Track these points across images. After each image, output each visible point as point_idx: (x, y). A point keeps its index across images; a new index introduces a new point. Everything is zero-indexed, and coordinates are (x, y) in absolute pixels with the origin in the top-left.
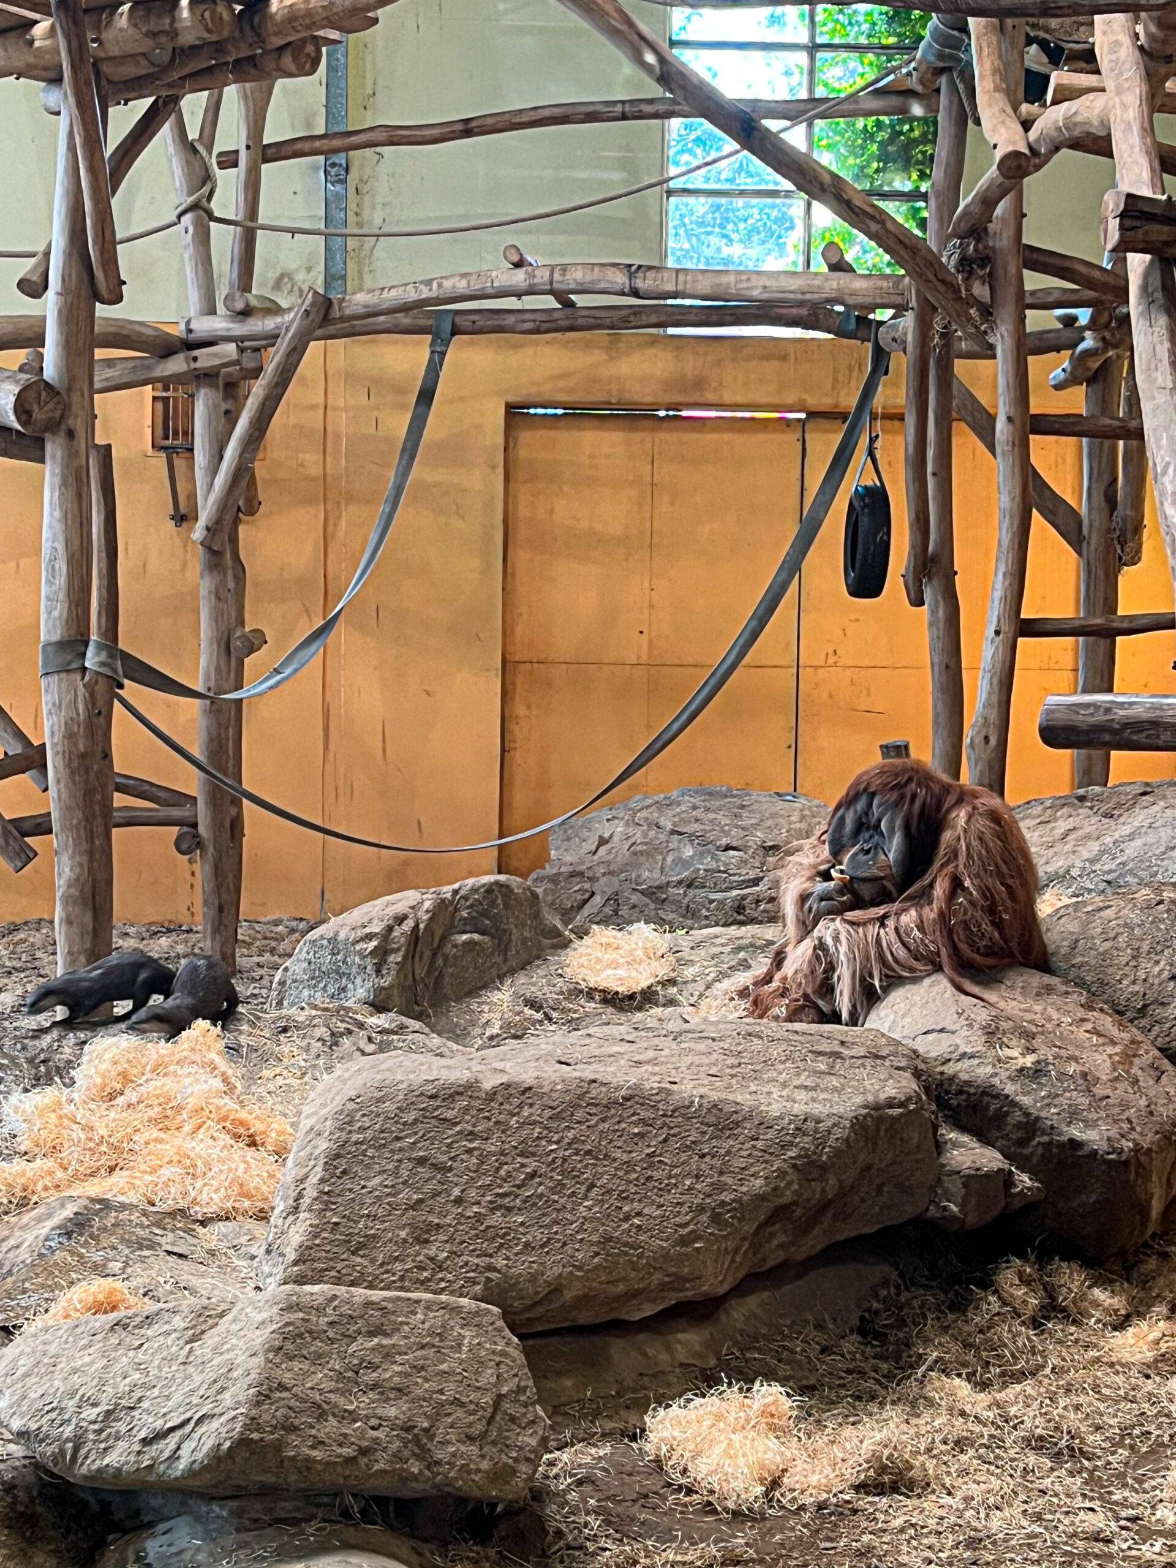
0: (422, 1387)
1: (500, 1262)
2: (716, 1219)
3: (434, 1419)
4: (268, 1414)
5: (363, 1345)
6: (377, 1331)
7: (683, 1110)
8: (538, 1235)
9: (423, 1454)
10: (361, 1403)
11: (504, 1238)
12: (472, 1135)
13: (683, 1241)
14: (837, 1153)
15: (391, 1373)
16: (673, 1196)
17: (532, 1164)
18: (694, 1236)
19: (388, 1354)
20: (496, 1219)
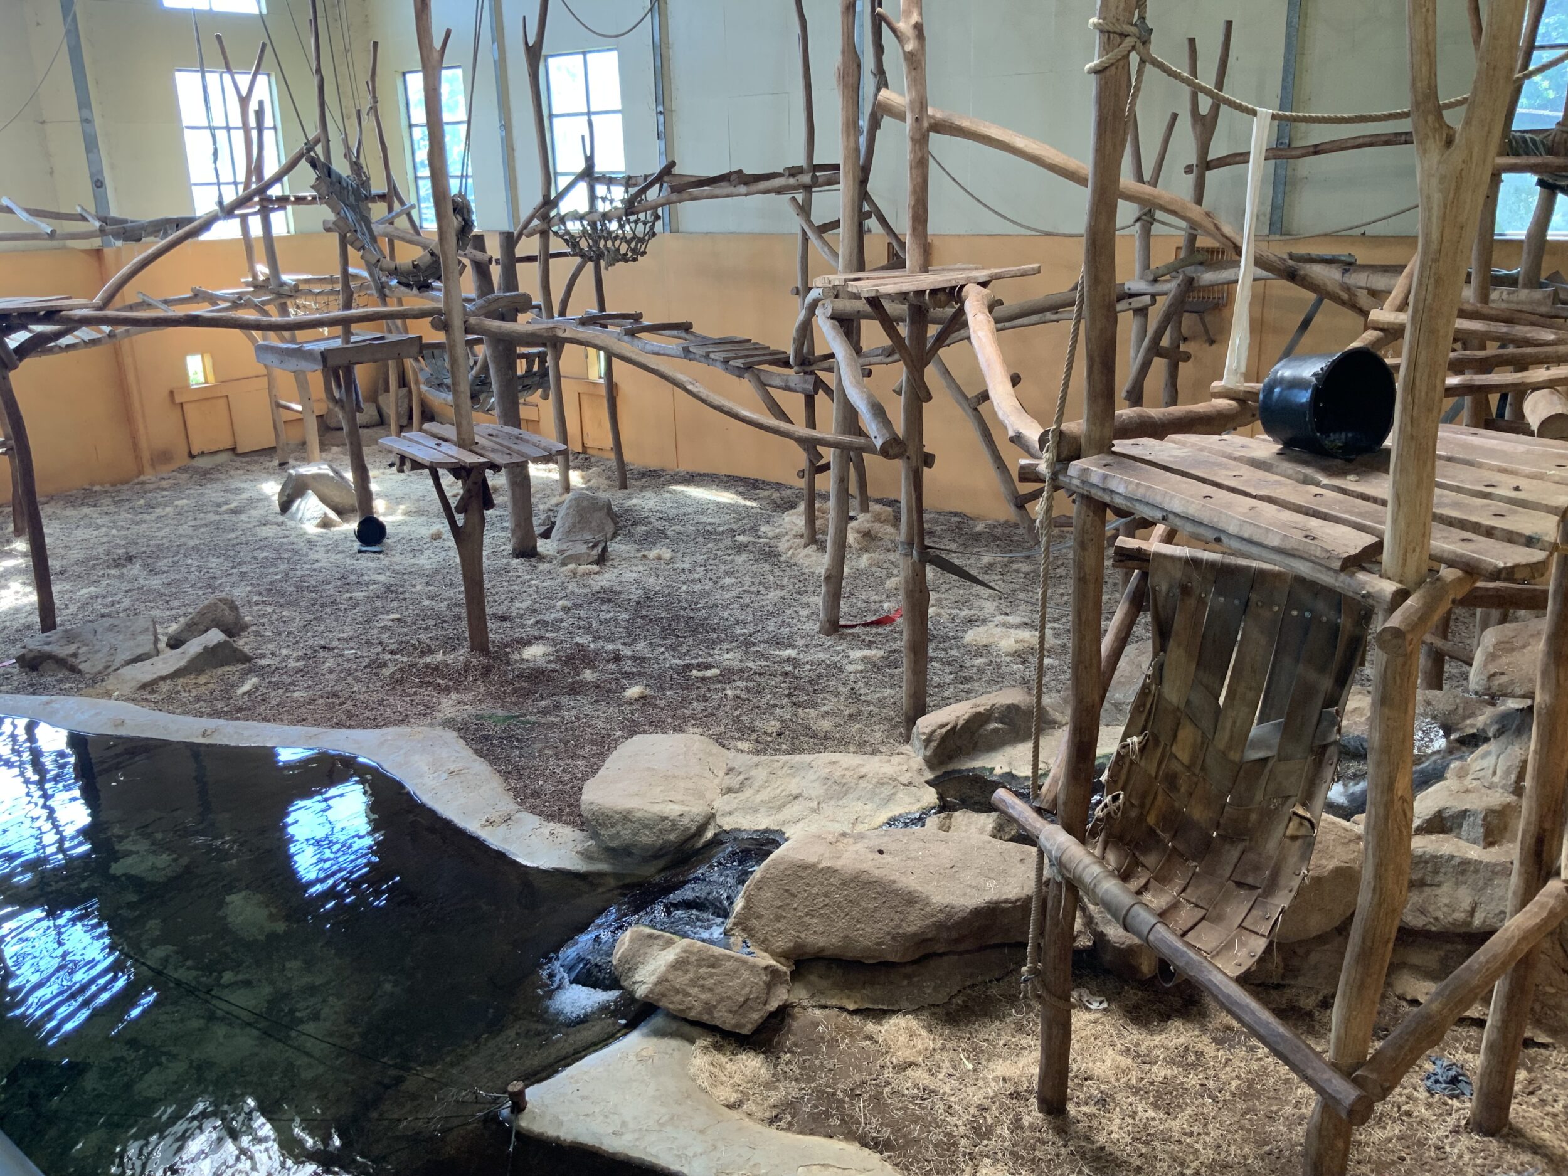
0: (720, 989)
1: (803, 936)
2: (894, 938)
3: (719, 1002)
4: (658, 989)
5: (704, 970)
6: (713, 966)
7: (896, 893)
8: (820, 929)
9: (710, 1013)
10: (694, 991)
11: (807, 927)
12: (808, 885)
13: (878, 944)
14: (957, 923)
15: (709, 982)
16: (880, 925)
17: (827, 901)
18: (882, 943)
19: (711, 975)
20: (807, 919)
